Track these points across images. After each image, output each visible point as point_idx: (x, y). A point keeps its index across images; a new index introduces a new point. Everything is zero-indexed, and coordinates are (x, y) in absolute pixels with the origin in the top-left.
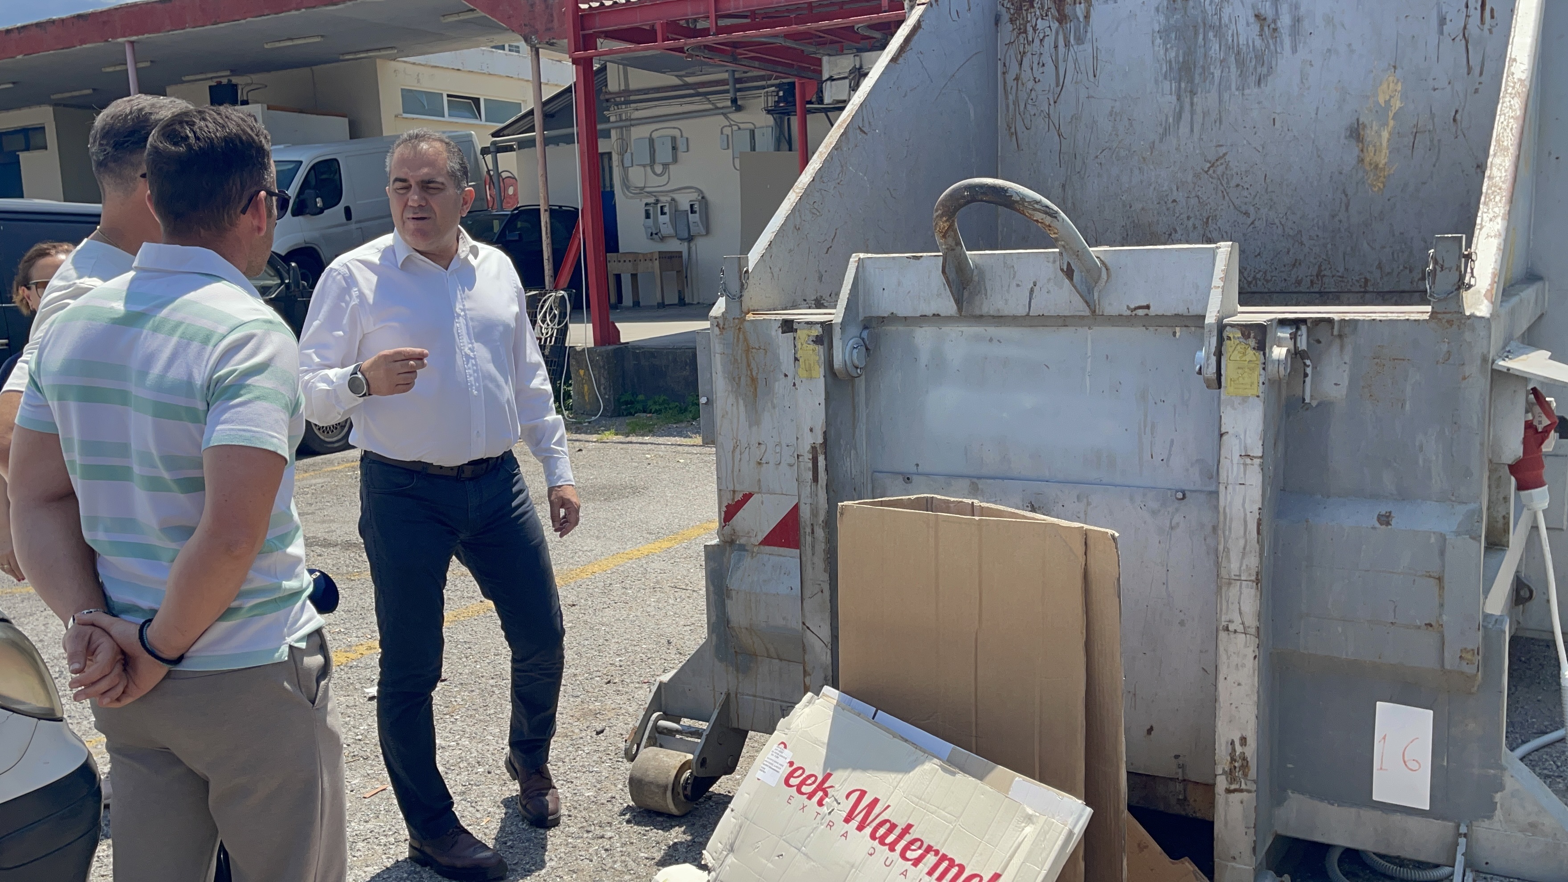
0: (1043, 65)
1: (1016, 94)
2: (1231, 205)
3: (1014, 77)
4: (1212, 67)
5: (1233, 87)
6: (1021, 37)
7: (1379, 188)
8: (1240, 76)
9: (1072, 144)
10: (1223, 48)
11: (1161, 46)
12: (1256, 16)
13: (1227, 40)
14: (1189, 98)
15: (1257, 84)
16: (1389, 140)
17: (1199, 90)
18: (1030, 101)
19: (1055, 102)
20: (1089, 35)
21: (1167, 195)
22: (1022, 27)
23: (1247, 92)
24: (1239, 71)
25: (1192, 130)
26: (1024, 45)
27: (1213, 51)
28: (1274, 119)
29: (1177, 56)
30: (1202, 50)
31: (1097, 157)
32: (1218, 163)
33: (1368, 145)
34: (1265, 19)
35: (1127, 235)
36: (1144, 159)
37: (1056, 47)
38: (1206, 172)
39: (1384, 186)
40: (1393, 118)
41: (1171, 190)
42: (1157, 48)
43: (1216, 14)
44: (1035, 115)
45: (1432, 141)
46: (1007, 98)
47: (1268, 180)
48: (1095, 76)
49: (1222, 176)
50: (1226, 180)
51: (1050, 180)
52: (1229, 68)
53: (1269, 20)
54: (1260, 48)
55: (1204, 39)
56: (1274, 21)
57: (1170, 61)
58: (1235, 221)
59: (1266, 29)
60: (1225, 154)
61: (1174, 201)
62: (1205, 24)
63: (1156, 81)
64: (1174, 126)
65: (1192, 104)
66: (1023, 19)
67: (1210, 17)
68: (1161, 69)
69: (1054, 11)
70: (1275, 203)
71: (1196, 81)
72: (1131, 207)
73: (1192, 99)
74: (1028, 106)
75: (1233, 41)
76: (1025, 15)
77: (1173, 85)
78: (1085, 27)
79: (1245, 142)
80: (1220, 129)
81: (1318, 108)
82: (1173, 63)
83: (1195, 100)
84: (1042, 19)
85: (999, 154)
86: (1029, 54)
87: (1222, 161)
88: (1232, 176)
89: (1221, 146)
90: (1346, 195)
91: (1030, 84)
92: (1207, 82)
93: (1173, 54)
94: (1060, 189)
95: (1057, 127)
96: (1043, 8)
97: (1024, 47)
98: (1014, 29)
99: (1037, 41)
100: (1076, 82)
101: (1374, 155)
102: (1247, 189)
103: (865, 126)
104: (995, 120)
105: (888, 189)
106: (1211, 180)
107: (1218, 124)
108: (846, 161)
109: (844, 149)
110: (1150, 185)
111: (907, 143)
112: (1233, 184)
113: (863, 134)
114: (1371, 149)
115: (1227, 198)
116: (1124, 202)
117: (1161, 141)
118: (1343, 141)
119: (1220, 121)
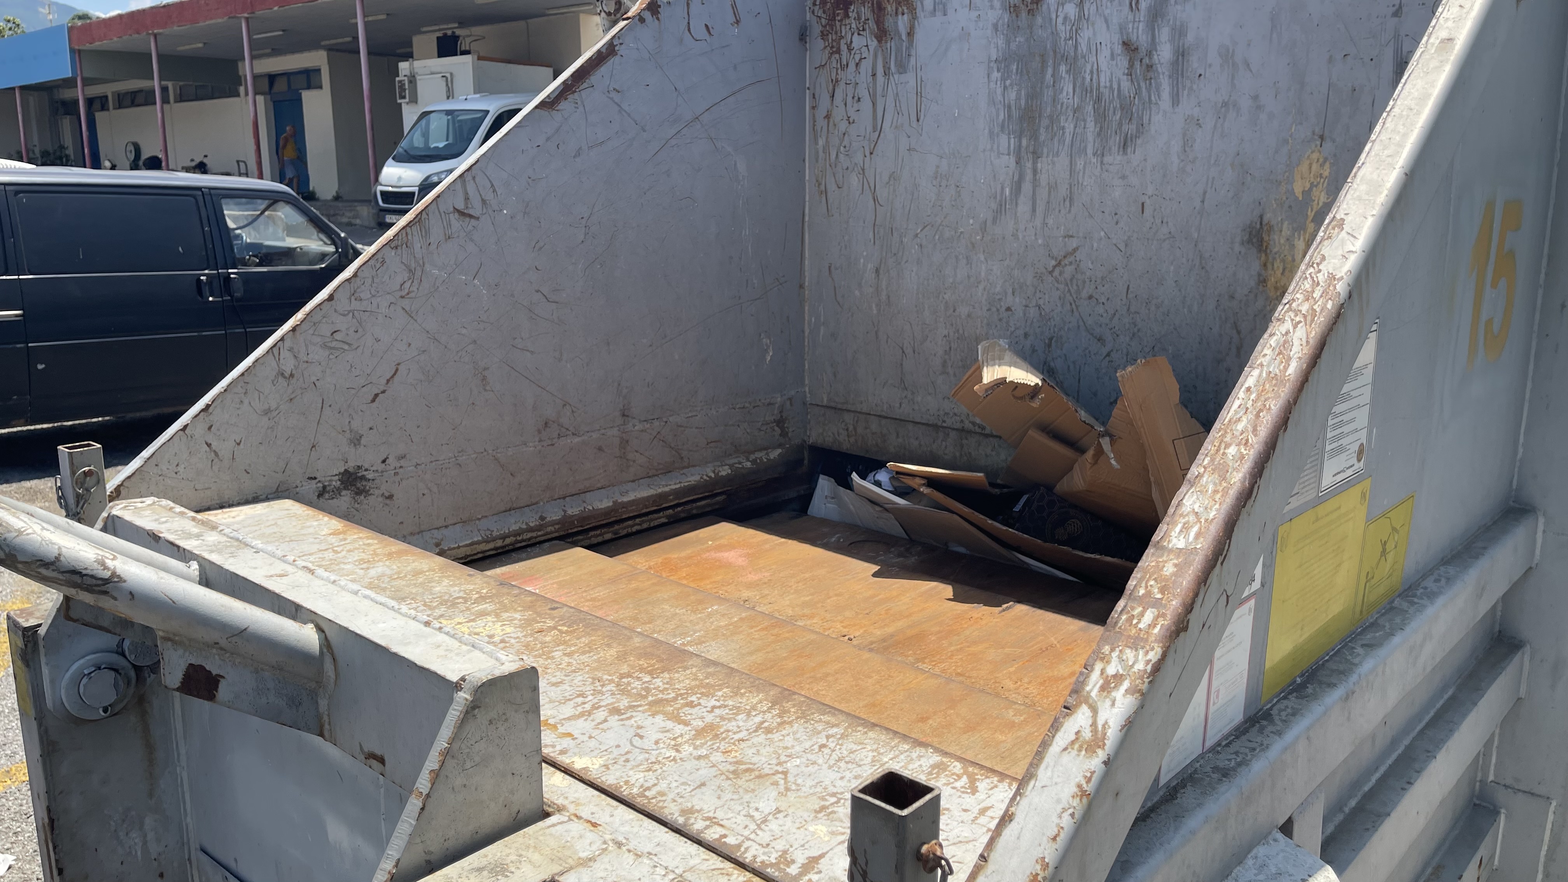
0: (859, 99)
1: (827, 138)
2: (1081, 323)
3: (825, 114)
4: (1063, 118)
5: (1090, 151)
6: (833, 58)
8: (1099, 134)
9: (889, 214)
10: (1077, 89)
11: (999, 83)
12: (1124, 43)
13: (1084, 78)
14: (1031, 162)
15: (1121, 149)
17: (1045, 150)
18: (842, 148)
19: (871, 153)
20: (913, 60)
21: (1000, 300)
22: (835, 44)
23: (1108, 159)
24: (1099, 125)
25: (1034, 210)
26: (837, 69)
27: (1065, 93)
28: (1143, 204)
29: (1018, 98)
30: (1051, 92)
31: (916, 235)
32: (1066, 261)
33: (1274, 259)
34: (1137, 49)
35: (950, 348)
36: (973, 245)
37: (874, 75)
38: (1051, 273)
40: (1312, 221)
41: (1006, 294)
42: (992, 85)
43: (1071, 38)
44: (847, 169)
46: (816, 143)
47: (1130, 296)
48: (918, 120)
49: (1071, 280)
50: (1075, 287)
51: (862, 261)
52: (1085, 120)
53: (1143, 51)
54: (1127, 95)
55: (1053, 76)
56: (1149, 54)
57: (1009, 107)
58: (1086, 349)
59: (1137, 64)
60: (1075, 250)
61: (1008, 309)
62: (1055, 52)
63: (991, 133)
64: (1011, 199)
65: (1035, 171)
66: (836, 33)
67: (1063, 43)
68: (998, 115)
69: (872, 24)
70: (1139, 330)
71: (1042, 138)
72: (954, 311)
73: (1035, 163)
74: (841, 156)
75: (1091, 80)
76: (838, 28)
77: (1012, 141)
78: (908, 48)
79: (1102, 234)
80: (1070, 211)
81: (1205, 193)
82: (1013, 108)
83: (1039, 165)
84: (859, 34)
85: (807, 219)
86: (842, 84)
87: (1072, 259)
88: (1084, 282)
89: (1072, 236)
90: (1239, 332)
91: (843, 126)
92: (1056, 140)
93: (1012, 95)
94: (873, 275)
95: (873, 188)
96: (859, 18)
97: (837, 74)
98: (825, 47)
99: (852, 66)
100: (896, 127)
101: (1282, 274)
102: (1103, 304)
103: (472, 207)
104: (802, 172)
105: (537, 291)
106: (1056, 285)
107: (1067, 203)
108: (421, 262)
109: (417, 246)
110: (979, 282)
111: (584, 222)
112: (1084, 294)
113: (468, 219)
114: (1278, 264)
115: (1076, 314)
116: (946, 302)
117: (994, 221)
118: (1237, 248)
119: (1071, 199)
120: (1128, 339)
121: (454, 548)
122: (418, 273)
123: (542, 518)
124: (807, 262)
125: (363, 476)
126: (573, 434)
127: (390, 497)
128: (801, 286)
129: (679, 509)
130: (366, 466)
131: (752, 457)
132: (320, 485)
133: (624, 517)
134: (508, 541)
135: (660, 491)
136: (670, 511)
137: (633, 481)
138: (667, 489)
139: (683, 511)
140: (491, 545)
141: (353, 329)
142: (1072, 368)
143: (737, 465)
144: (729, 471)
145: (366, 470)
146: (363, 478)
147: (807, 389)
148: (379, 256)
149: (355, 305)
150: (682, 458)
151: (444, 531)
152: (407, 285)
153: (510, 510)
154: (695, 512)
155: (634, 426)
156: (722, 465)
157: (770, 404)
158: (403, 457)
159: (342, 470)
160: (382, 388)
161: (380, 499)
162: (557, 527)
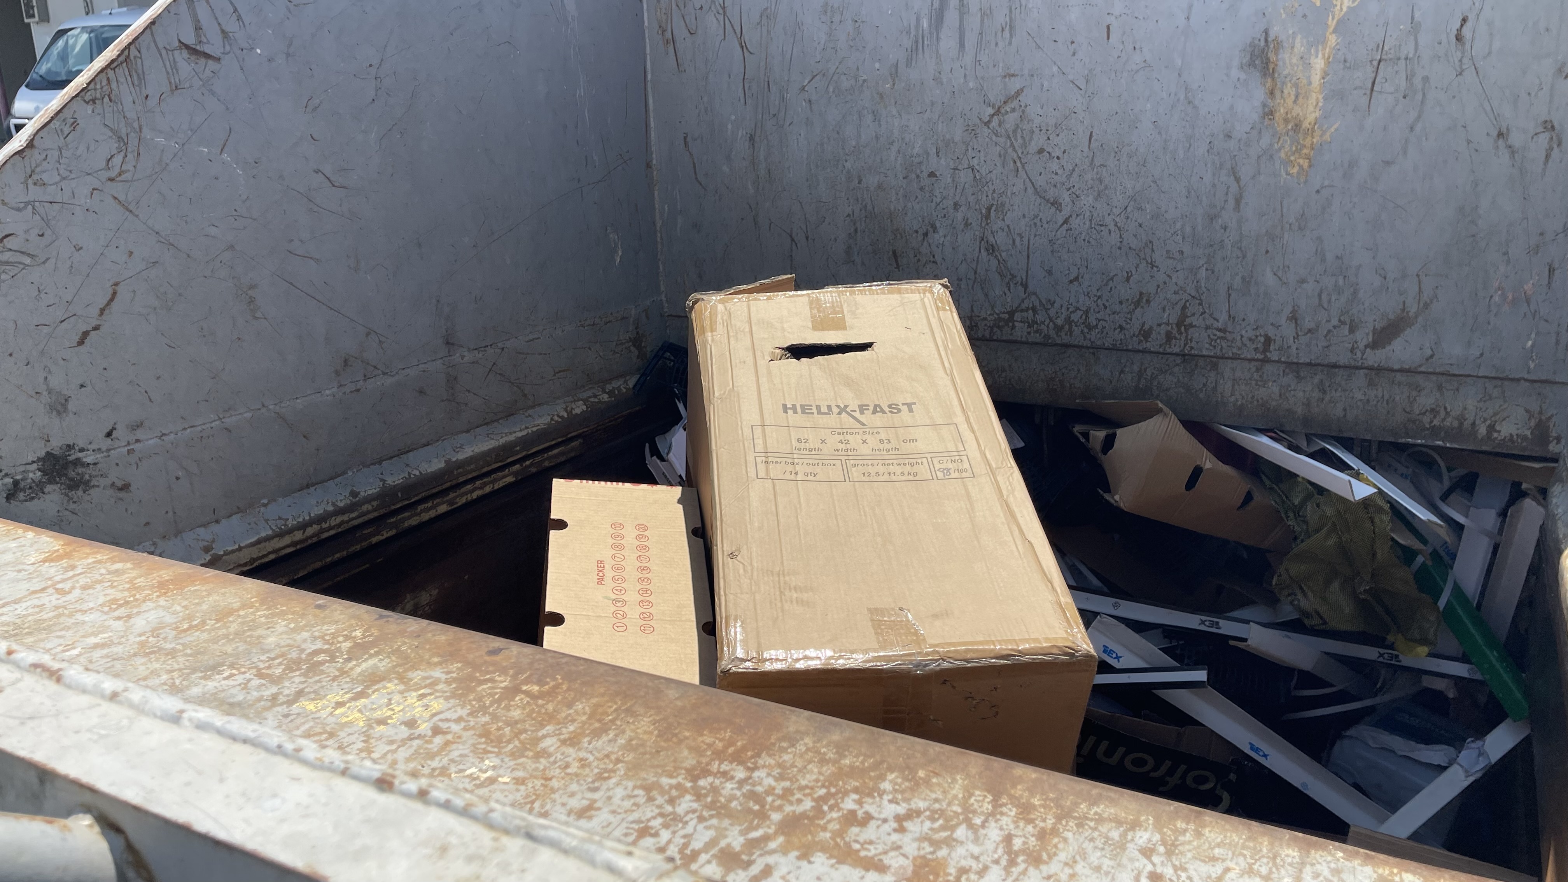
2: (1029, 185)
7: (1301, 167)
9: (763, 64)
16: (1325, 75)
21: (920, 163)
25: (962, 45)
28: (1108, 27)
31: (803, 89)
32: (1008, 108)
33: (1284, 83)
35: (856, 230)
36: (881, 96)
38: (987, 124)
39: (1310, 166)
40: (1334, 31)
41: (928, 154)
44: (701, 8)
45: (1409, 78)
47: (1093, 145)
49: (1015, 131)
50: (1020, 140)
51: (730, 126)
58: (1036, 217)
60: (1019, 93)
61: (932, 174)
64: (931, 33)
70: (1106, 187)
72: (860, 183)
79: (1055, 69)
80: (1010, 43)
85: (649, 76)
87: (1014, 104)
88: (1032, 132)
89: (1013, 75)
90: (1237, 180)
94: (747, 144)
95: (738, 31)
101: (1295, 102)
102: (1058, 158)
103: (208, 42)
104: (639, 16)
105: (317, 171)
106: (994, 138)
107: (1007, 34)
108: (136, 125)
109: (127, 100)
110: (892, 143)
111: (373, 70)
112: (1033, 147)
113: (202, 61)
114: (1289, 90)
115: (1022, 173)
116: (849, 172)
117: (909, 62)
118: (1235, 73)
119: (1012, 28)
120: (1091, 199)
121: (233, 552)
122: (133, 142)
123: (354, 494)
124: (653, 134)
125: (78, 459)
126: (384, 374)
127: (125, 487)
128: (649, 165)
129: (528, 463)
130: (81, 443)
131: (609, 387)
132: (8, 480)
133: (461, 479)
134: (310, 531)
135: (502, 441)
136: (518, 466)
137: (468, 431)
138: (512, 438)
139: (531, 465)
140: (287, 540)
141: (36, 231)
142: (1018, 240)
143: (592, 400)
144: (584, 408)
145: (82, 450)
146: (78, 462)
147: (663, 297)
148: (67, 113)
149: (35, 193)
150: (525, 395)
151: (214, 528)
152: (118, 160)
153: (308, 487)
154: (547, 464)
155: (463, 357)
156: (575, 401)
157: (624, 318)
158: (139, 425)
159: (42, 454)
160: (95, 323)
161: (110, 492)
162: (375, 503)
